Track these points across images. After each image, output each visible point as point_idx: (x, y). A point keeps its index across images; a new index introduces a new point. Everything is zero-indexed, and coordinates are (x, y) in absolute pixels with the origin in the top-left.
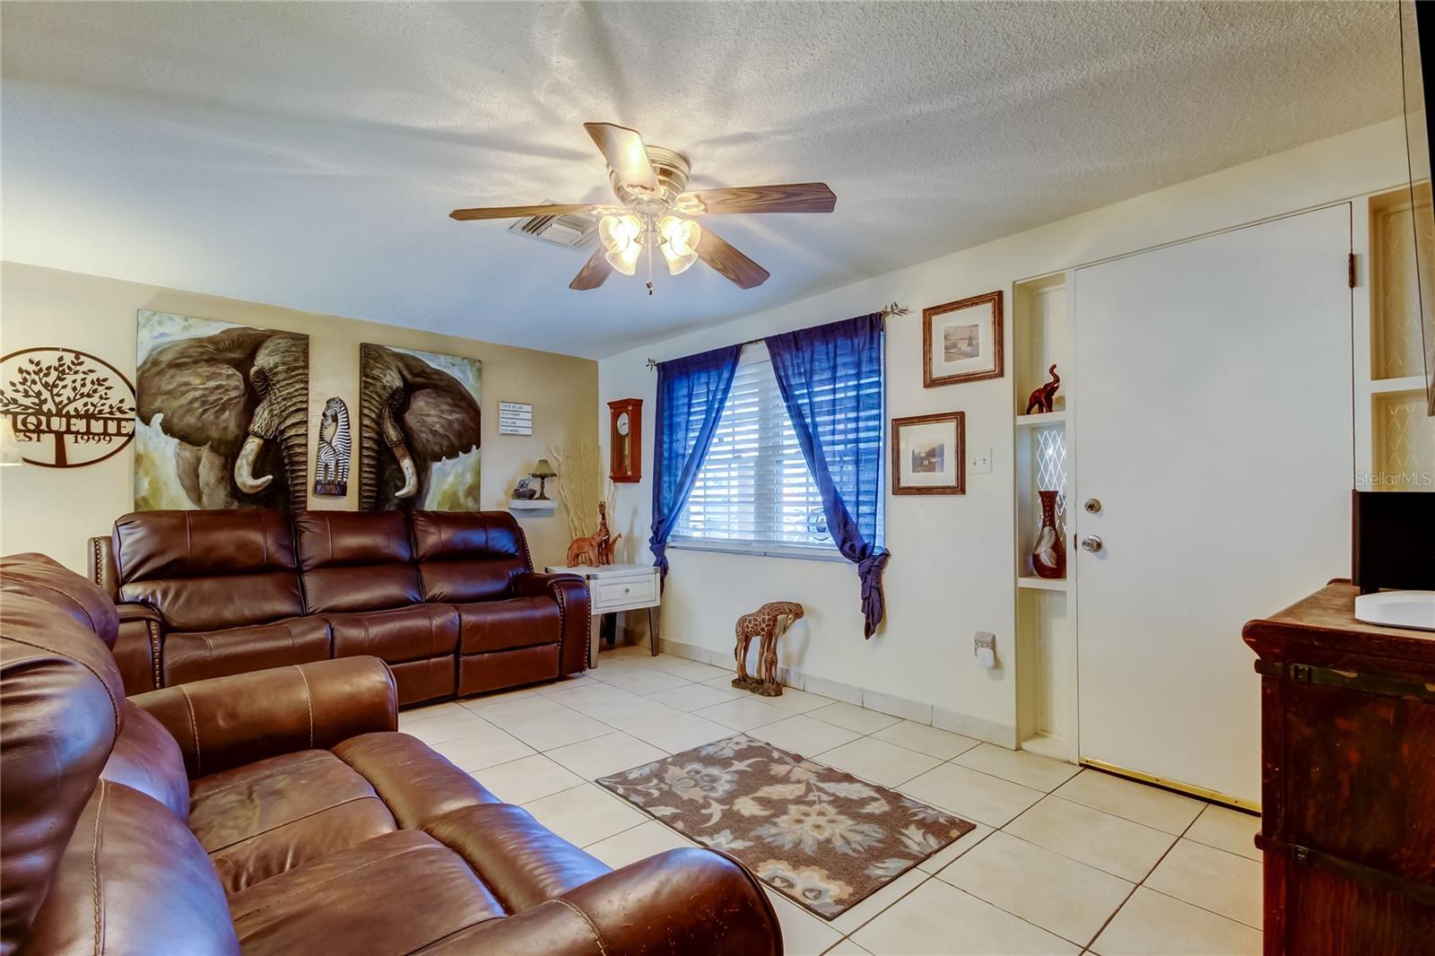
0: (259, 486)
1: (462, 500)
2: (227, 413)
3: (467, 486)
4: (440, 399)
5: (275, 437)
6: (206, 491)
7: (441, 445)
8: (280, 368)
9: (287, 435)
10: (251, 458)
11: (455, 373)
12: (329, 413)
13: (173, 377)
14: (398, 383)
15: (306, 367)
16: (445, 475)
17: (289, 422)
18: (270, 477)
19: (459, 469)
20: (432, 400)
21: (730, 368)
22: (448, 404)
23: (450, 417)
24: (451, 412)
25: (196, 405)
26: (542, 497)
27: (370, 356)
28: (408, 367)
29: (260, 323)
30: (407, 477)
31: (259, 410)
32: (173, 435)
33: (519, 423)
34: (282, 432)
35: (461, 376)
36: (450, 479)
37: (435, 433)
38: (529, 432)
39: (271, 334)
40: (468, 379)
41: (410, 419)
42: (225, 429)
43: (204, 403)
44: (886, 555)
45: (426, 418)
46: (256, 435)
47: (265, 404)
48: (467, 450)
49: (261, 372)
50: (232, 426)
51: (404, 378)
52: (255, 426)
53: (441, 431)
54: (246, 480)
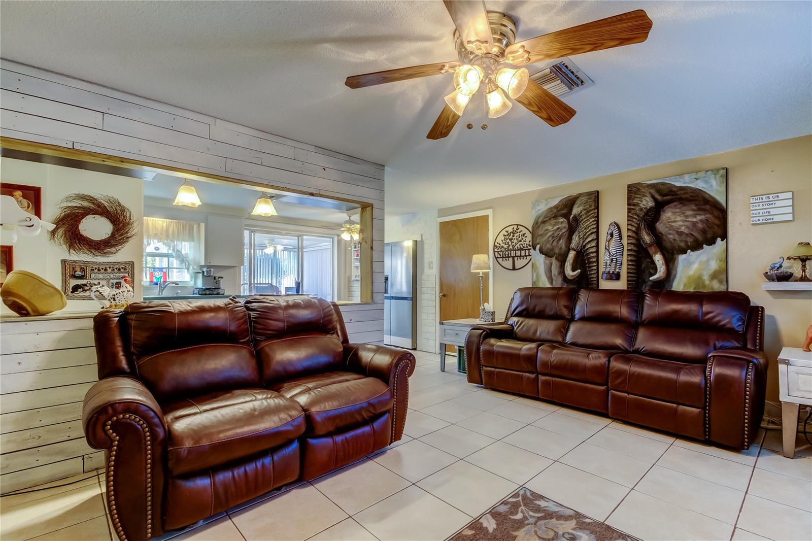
0: (574, 276)
2: (561, 240)
3: (712, 271)
4: (684, 208)
5: (581, 249)
6: (554, 278)
7: (686, 242)
8: (583, 213)
9: (587, 248)
10: (571, 261)
11: (700, 185)
13: (543, 228)
14: (651, 204)
15: (596, 208)
16: (690, 264)
17: (587, 241)
18: (579, 271)
20: (678, 210)
22: (693, 210)
23: (694, 220)
24: (695, 216)
25: (550, 239)
26: (804, 279)
27: (634, 191)
28: (658, 191)
30: (658, 267)
31: (574, 236)
32: (543, 254)
33: (773, 211)
34: (584, 246)
35: (704, 186)
36: (695, 266)
37: (680, 234)
38: (790, 217)
39: (580, 195)
40: (711, 186)
41: (660, 227)
42: (561, 248)
43: (553, 237)
45: (673, 224)
46: (573, 250)
47: (576, 233)
48: (711, 242)
49: (575, 217)
50: (564, 247)
51: (655, 199)
52: (573, 245)
53: (686, 231)
54: (570, 273)
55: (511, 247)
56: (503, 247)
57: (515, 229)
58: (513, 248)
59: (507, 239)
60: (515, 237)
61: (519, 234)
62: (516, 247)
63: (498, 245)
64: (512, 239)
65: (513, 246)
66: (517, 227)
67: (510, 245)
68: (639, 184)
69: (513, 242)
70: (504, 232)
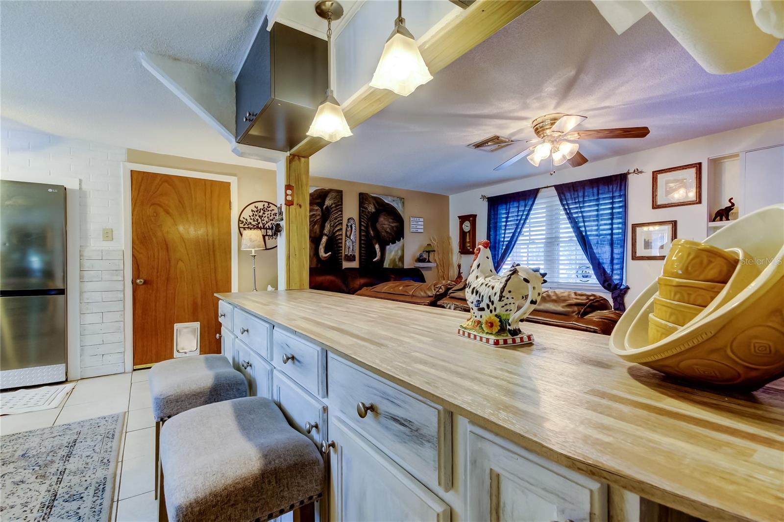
0: (327, 257)
1: (397, 263)
2: (316, 226)
3: (399, 257)
4: (388, 217)
5: (332, 235)
7: (389, 238)
8: (333, 205)
9: (336, 235)
10: (324, 245)
11: (394, 204)
12: (349, 224)
14: (373, 210)
15: (342, 205)
16: (391, 252)
17: (336, 229)
18: (330, 253)
19: (396, 249)
20: (386, 217)
21: (533, 199)
22: (392, 219)
23: (393, 225)
24: (393, 223)
26: (429, 261)
27: (363, 198)
28: (377, 202)
29: (327, 186)
30: (377, 252)
31: (326, 224)
33: (418, 227)
34: (334, 233)
35: (396, 205)
36: (393, 253)
37: (387, 232)
38: (422, 231)
39: (330, 191)
40: (399, 207)
41: (378, 226)
42: (316, 233)
44: (627, 288)
45: (384, 226)
46: (326, 235)
47: (328, 221)
48: (399, 240)
49: (327, 207)
50: (318, 231)
51: (376, 208)
52: (326, 231)
53: (389, 231)
54: (323, 255)
55: (261, 225)
56: (251, 223)
57: (266, 206)
58: (264, 226)
59: (256, 215)
60: (266, 215)
61: (270, 212)
62: (267, 226)
63: (245, 221)
64: (262, 216)
65: (263, 224)
66: (269, 205)
67: (259, 223)
68: (367, 194)
69: (264, 220)
70: (252, 207)
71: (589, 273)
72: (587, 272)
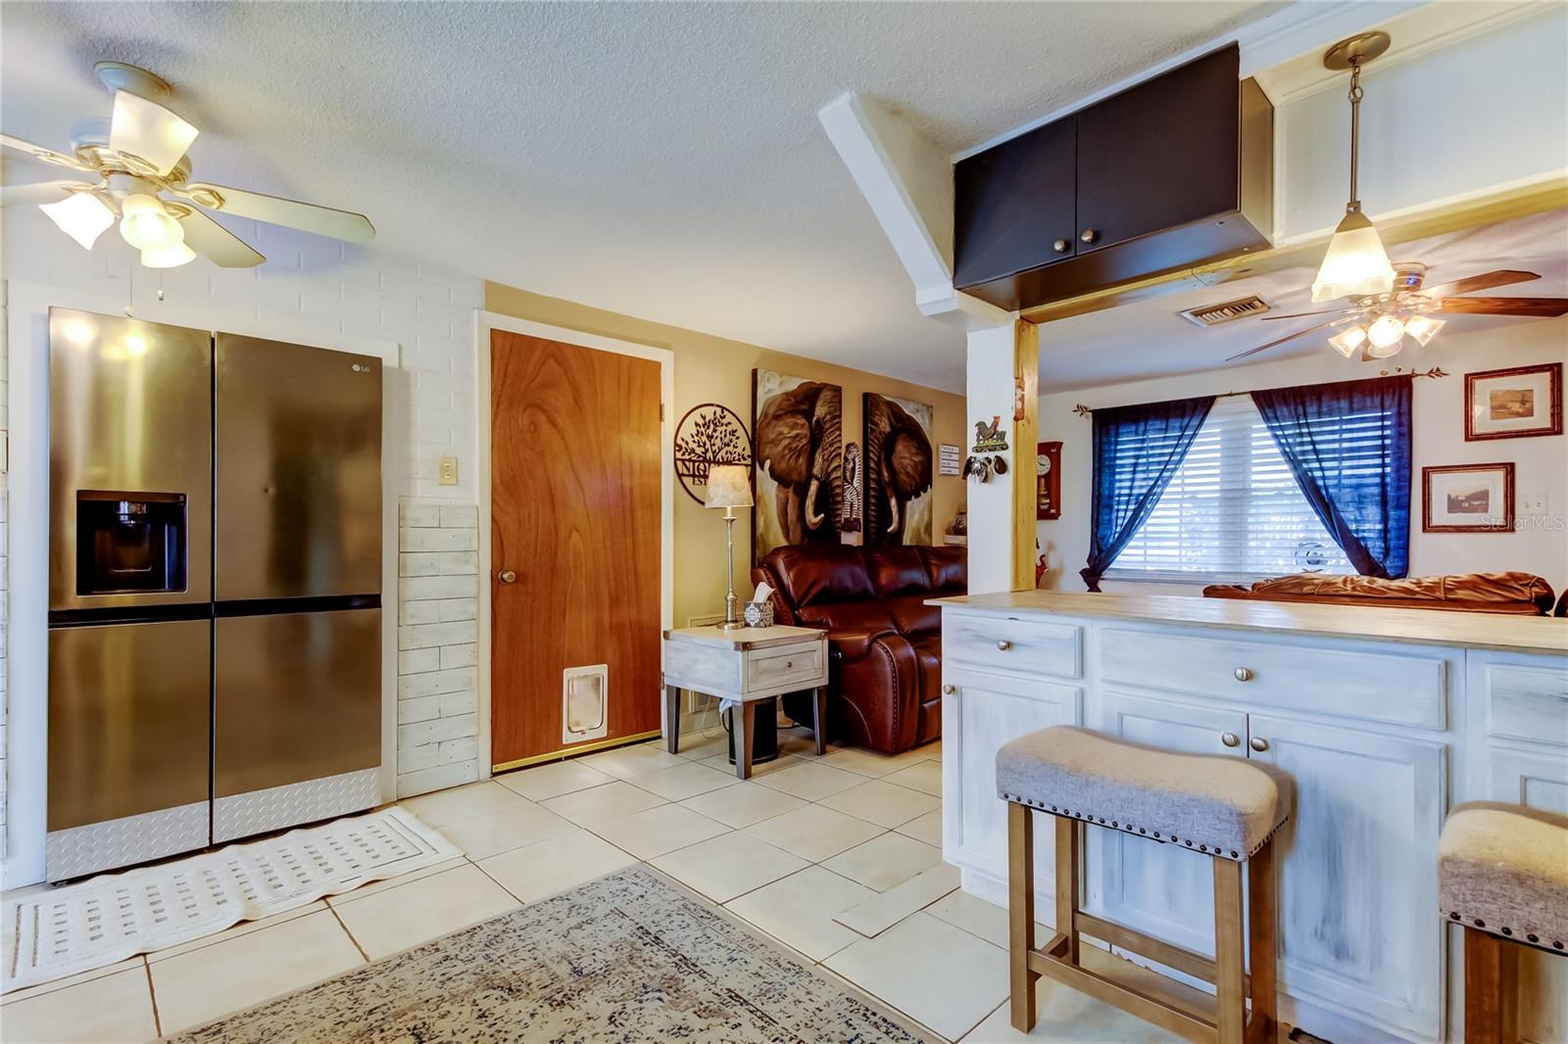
0: (817, 523)
1: (923, 536)
2: (801, 458)
3: (925, 523)
4: (910, 443)
5: (826, 479)
6: (791, 528)
7: (912, 486)
8: (827, 418)
9: (831, 478)
10: (813, 498)
12: (850, 457)
13: (774, 427)
15: (840, 416)
16: (913, 512)
17: (831, 466)
18: (823, 515)
19: (921, 506)
20: (906, 444)
22: (915, 447)
23: (916, 459)
24: (917, 454)
25: (786, 452)
28: (894, 414)
29: (818, 378)
30: (894, 515)
31: (817, 455)
32: (775, 480)
33: (951, 464)
34: (829, 475)
35: (922, 421)
36: (916, 516)
37: (908, 473)
38: (957, 472)
39: (823, 387)
40: (925, 423)
41: (895, 461)
42: (800, 473)
43: (790, 449)
45: (903, 461)
46: (816, 478)
47: (820, 450)
48: (925, 491)
49: (818, 421)
50: (804, 468)
51: (891, 425)
52: (816, 471)
53: (911, 472)
54: (812, 519)
55: (710, 455)
56: (693, 451)
57: (718, 416)
58: (715, 457)
59: (702, 434)
60: (718, 434)
61: (724, 428)
62: (719, 456)
63: (684, 445)
64: (712, 437)
65: (714, 452)
66: (723, 412)
67: (707, 451)
68: (878, 395)
69: (714, 445)
70: (696, 417)
71: (1322, 555)
72: (1319, 553)
